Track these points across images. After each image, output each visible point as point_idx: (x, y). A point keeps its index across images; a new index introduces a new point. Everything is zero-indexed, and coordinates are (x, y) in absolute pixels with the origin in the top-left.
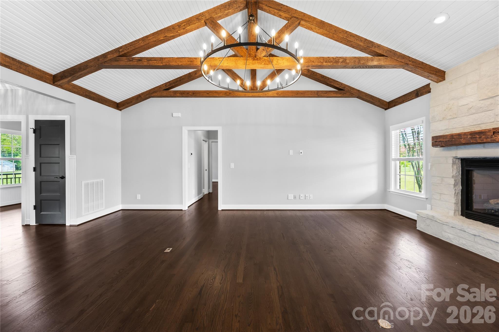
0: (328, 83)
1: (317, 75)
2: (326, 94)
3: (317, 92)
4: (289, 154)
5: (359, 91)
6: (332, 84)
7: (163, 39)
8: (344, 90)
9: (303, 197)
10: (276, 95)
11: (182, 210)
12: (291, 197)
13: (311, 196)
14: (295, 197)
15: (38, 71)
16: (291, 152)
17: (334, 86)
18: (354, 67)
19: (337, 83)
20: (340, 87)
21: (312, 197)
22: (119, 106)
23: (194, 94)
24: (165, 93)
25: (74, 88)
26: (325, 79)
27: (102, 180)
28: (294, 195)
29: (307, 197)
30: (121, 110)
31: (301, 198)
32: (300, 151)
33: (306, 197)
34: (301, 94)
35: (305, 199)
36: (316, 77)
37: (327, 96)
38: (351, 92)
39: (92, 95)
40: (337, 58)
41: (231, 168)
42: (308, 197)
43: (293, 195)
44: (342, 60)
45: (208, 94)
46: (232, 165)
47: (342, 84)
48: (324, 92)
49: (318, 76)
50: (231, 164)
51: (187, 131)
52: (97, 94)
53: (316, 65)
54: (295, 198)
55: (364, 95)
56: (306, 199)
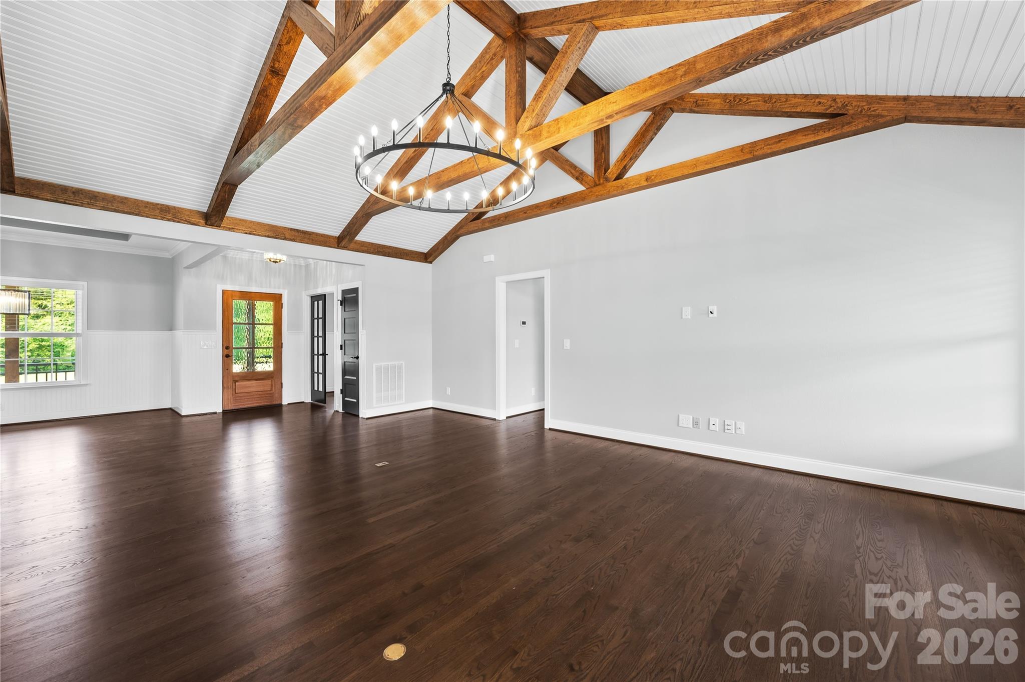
0: (786, 110)
1: (751, 102)
2: (780, 144)
3: (750, 147)
4: (682, 318)
5: (906, 99)
6: (798, 110)
7: (414, 156)
8: (846, 114)
9: (717, 424)
10: (646, 183)
11: (495, 420)
12: (686, 421)
13: (742, 426)
14: (696, 423)
15: (322, 236)
16: (687, 313)
17: (807, 112)
18: (729, 71)
19: (817, 100)
20: (827, 109)
21: (743, 428)
22: (427, 257)
23: (506, 218)
24: (473, 225)
25: (362, 246)
26: (775, 102)
27: (401, 363)
28: (693, 418)
29: (729, 427)
30: (431, 263)
31: (712, 427)
32: (710, 307)
33: (727, 427)
34: (706, 164)
35: (724, 431)
36: (746, 108)
37: (783, 148)
38: (874, 111)
39: (386, 251)
40: (671, 70)
41: (565, 348)
42: (732, 428)
43: (691, 417)
44: (683, 70)
45: (525, 213)
46: (567, 344)
47: (834, 100)
48: (773, 141)
49: (754, 101)
50: (565, 340)
51: (505, 284)
52: (394, 247)
53: (622, 108)
54: (695, 426)
55: (932, 104)
56: (726, 431)
